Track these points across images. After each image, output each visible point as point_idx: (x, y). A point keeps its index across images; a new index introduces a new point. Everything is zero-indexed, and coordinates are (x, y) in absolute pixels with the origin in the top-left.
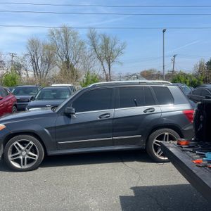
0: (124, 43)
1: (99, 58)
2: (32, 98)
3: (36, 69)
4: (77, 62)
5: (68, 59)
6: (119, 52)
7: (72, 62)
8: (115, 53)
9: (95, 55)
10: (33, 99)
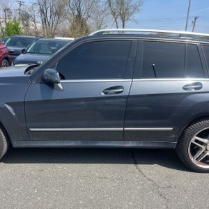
1: (114, 14)
2: (24, 50)
3: (44, 21)
5: (79, 12)
6: (136, 8)
8: (131, 10)
9: (109, 11)
10: (24, 52)
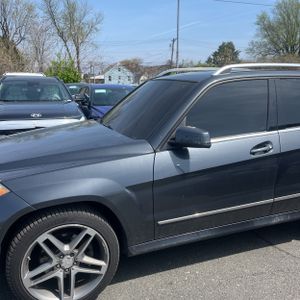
0: (100, 15)
4: (23, 39)
7: (14, 37)
8: (86, 29)
